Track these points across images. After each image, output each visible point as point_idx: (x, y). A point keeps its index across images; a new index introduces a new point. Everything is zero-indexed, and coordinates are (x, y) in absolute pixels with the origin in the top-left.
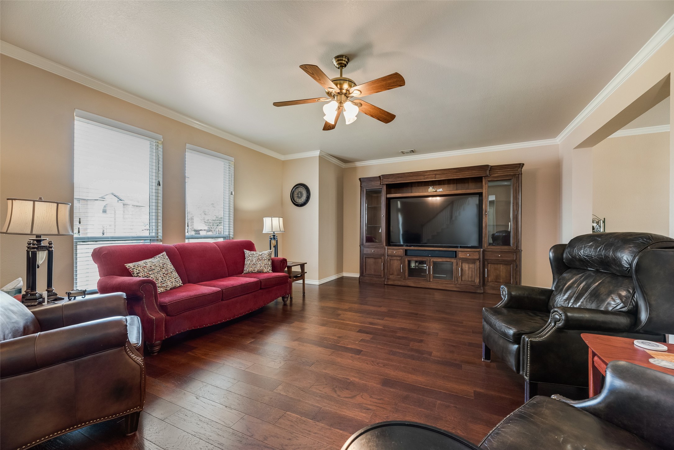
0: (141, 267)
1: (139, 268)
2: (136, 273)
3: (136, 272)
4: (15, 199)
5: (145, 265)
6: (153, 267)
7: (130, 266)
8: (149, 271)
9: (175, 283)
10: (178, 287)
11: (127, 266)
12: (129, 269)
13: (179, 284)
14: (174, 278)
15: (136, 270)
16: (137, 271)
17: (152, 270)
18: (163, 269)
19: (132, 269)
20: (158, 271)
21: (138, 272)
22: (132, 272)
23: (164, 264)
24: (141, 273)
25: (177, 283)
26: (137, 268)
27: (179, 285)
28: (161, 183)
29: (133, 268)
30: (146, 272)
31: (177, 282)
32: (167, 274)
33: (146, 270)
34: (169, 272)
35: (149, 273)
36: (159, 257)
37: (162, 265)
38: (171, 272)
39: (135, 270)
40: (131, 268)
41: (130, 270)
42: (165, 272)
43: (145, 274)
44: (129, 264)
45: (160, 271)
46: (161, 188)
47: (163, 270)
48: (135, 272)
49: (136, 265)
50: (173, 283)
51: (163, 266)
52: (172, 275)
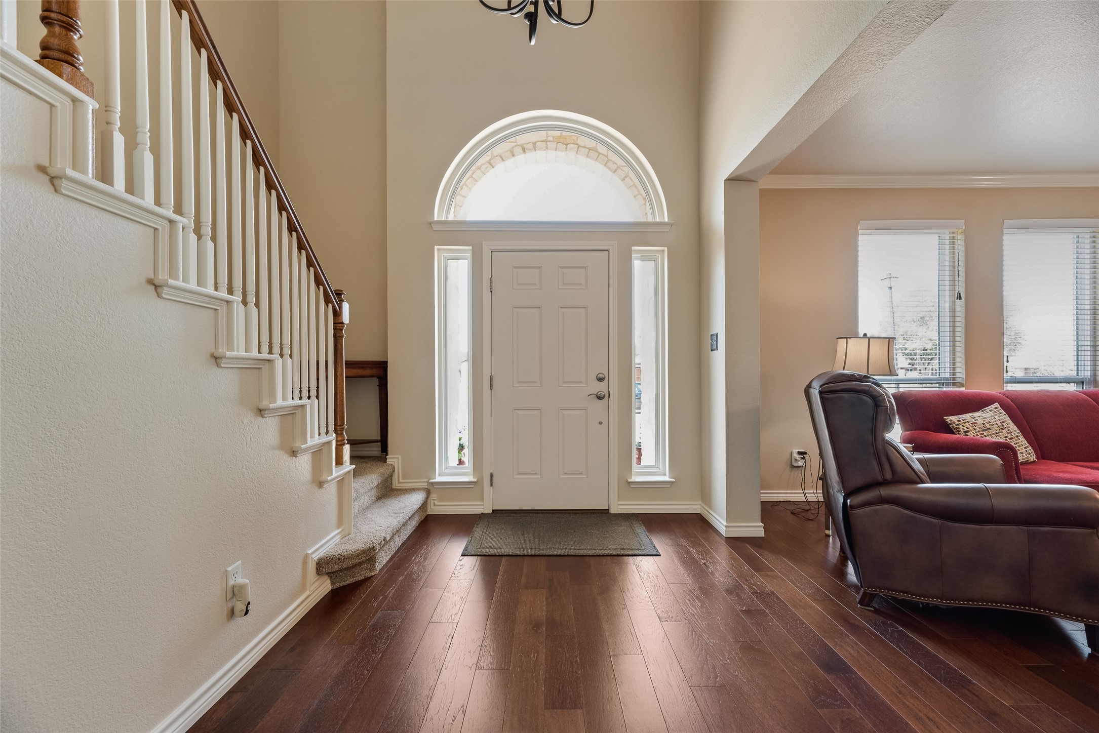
0: (970, 423)
1: (967, 424)
2: (962, 431)
3: (963, 429)
4: (850, 338)
5: (975, 421)
6: (988, 426)
7: (952, 419)
8: (983, 430)
9: (1026, 454)
10: (1031, 462)
11: (947, 420)
12: (950, 424)
13: (1032, 458)
14: (1024, 446)
15: (963, 426)
16: (965, 428)
17: (987, 430)
18: (1003, 429)
19: (956, 425)
20: (996, 432)
21: (966, 430)
22: (956, 428)
23: (1003, 422)
24: (971, 432)
25: (1029, 456)
26: (964, 424)
27: (1032, 460)
28: (963, 295)
29: (957, 423)
30: (979, 431)
31: (1030, 453)
32: (1011, 439)
33: (977, 428)
34: (1014, 436)
35: (984, 434)
36: (991, 411)
37: (1001, 423)
38: (1017, 436)
39: (961, 426)
40: (954, 423)
41: (953, 427)
42: (1007, 435)
43: (978, 434)
44: (951, 418)
45: (999, 432)
46: (960, 304)
47: (1003, 431)
48: (961, 429)
49: (961, 420)
50: (1024, 455)
51: (1003, 425)
52: (1020, 441)
